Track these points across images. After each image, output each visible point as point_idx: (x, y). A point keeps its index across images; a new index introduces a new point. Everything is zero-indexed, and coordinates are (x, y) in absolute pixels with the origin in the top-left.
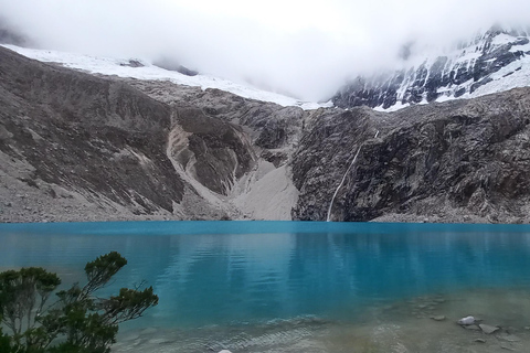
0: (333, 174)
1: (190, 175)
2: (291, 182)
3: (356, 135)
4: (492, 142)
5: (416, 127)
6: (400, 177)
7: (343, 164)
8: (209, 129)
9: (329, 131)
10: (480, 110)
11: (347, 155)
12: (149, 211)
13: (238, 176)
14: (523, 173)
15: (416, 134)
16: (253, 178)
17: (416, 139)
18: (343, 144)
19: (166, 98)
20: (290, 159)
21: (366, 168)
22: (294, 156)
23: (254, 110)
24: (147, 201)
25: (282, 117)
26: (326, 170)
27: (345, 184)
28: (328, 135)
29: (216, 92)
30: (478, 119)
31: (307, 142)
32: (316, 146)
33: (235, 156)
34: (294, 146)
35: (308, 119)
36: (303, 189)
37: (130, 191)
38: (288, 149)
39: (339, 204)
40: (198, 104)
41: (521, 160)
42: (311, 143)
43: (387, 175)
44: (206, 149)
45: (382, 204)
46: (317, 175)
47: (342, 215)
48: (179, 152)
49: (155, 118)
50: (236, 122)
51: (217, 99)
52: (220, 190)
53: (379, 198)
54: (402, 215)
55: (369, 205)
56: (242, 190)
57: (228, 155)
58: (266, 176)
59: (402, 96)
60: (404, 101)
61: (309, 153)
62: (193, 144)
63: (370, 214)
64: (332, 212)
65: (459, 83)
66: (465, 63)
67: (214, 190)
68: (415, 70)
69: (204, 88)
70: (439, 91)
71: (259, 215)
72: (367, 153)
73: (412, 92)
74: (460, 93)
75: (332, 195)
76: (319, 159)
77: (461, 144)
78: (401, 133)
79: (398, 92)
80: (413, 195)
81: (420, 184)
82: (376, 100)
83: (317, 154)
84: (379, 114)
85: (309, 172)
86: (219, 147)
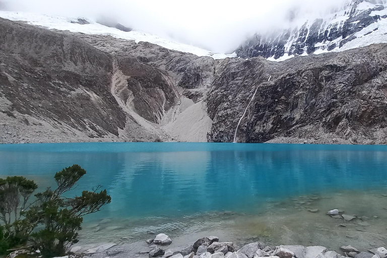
0: (237, 108)
1: (130, 108)
2: (206, 114)
3: (254, 79)
4: (354, 85)
5: (299, 73)
6: (287, 111)
7: (245, 101)
8: (143, 73)
9: (234, 76)
10: (346, 60)
11: (247, 94)
12: (100, 135)
13: (166, 109)
14: (376, 108)
15: (298, 79)
16: (178, 111)
17: (299, 82)
18: (245, 86)
19: (108, 49)
20: (205, 97)
21: (262, 103)
22: (208, 94)
23: (177, 59)
24: (98, 128)
25: (198, 65)
26: (232, 105)
27: (246, 115)
28: (233, 78)
29: (146, 45)
30: (345, 67)
31: (217, 84)
32: (224, 87)
33: (163, 94)
34: (208, 87)
35: (218, 66)
36: (215, 119)
37: (85, 120)
38: (204, 88)
39: (242, 130)
40: (133, 54)
41: (375, 98)
42: (221, 85)
43: (277, 108)
44: (141, 89)
45: (273, 130)
46: (226, 109)
47: (244, 138)
48: (121, 91)
49: (101, 64)
50: (163, 68)
51: (147, 50)
52: (153, 120)
53: (271, 126)
54: (288, 138)
55: (264, 131)
56: (170, 120)
57: (158, 94)
58: (187, 109)
59: (288, 50)
60: (290, 54)
61: (219, 92)
62: (131, 85)
63: (265, 137)
64: (237, 136)
65: (331, 40)
66: (337, 25)
67: (149, 120)
68: (299, 29)
69: (137, 42)
70: (316, 46)
71: (183, 138)
72: (263, 93)
73: (296, 46)
74: (331, 47)
75: (237, 123)
76: (227, 97)
77: (332, 86)
78: (288, 77)
79: (286, 46)
80: (295, 124)
81: (301, 116)
82: (269, 52)
83: (225, 93)
84: (271, 63)
85: (219, 107)
86: (151, 87)
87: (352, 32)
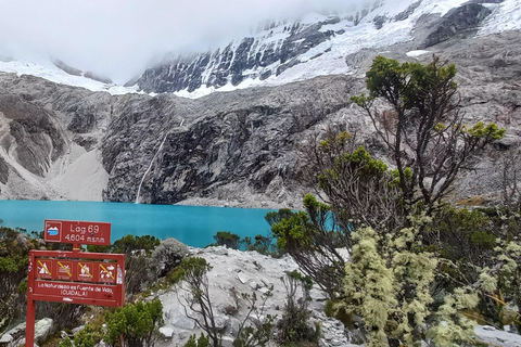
0: (140, 160)
1: (13, 158)
2: (101, 165)
3: (162, 122)
4: (291, 132)
5: (220, 116)
6: (204, 164)
7: (150, 150)
8: (27, 115)
9: (136, 118)
10: (282, 100)
11: (154, 142)
13: (54, 159)
15: (219, 123)
16: (67, 162)
17: (219, 127)
18: (150, 132)
20: (100, 143)
21: (173, 154)
22: (104, 141)
23: (66, 95)
25: (92, 103)
26: (134, 155)
27: (152, 170)
28: (136, 120)
29: (30, 78)
30: (279, 109)
31: (116, 127)
32: (124, 131)
33: (50, 140)
34: (104, 131)
35: (116, 104)
36: (112, 172)
38: (98, 133)
39: (147, 188)
40: (15, 91)
42: (120, 129)
43: (191, 161)
44: (25, 134)
45: (186, 189)
46: (126, 160)
47: (149, 198)
50: (49, 107)
51: (31, 85)
52: (38, 172)
53: (184, 183)
54: (204, 199)
55: (174, 189)
57: (44, 140)
58: (78, 160)
59: (206, 80)
60: (208, 85)
61: (119, 138)
62: (13, 130)
63: (174, 197)
64: (141, 195)
65: (264, 66)
66: (273, 45)
67: (34, 172)
68: (221, 52)
69: (19, 74)
70: (244, 73)
71: (73, 197)
72: (173, 141)
73: (217, 74)
74: (265, 76)
75: (140, 179)
76: (128, 145)
77: (262, 134)
78: (206, 121)
79: (203, 74)
80: (214, 182)
81: (222, 171)
82: (181, 83)
83: (125, 139)
84: (185, 101)
85: (118, 157)
86: (36, 132)
87: (294, 55)
